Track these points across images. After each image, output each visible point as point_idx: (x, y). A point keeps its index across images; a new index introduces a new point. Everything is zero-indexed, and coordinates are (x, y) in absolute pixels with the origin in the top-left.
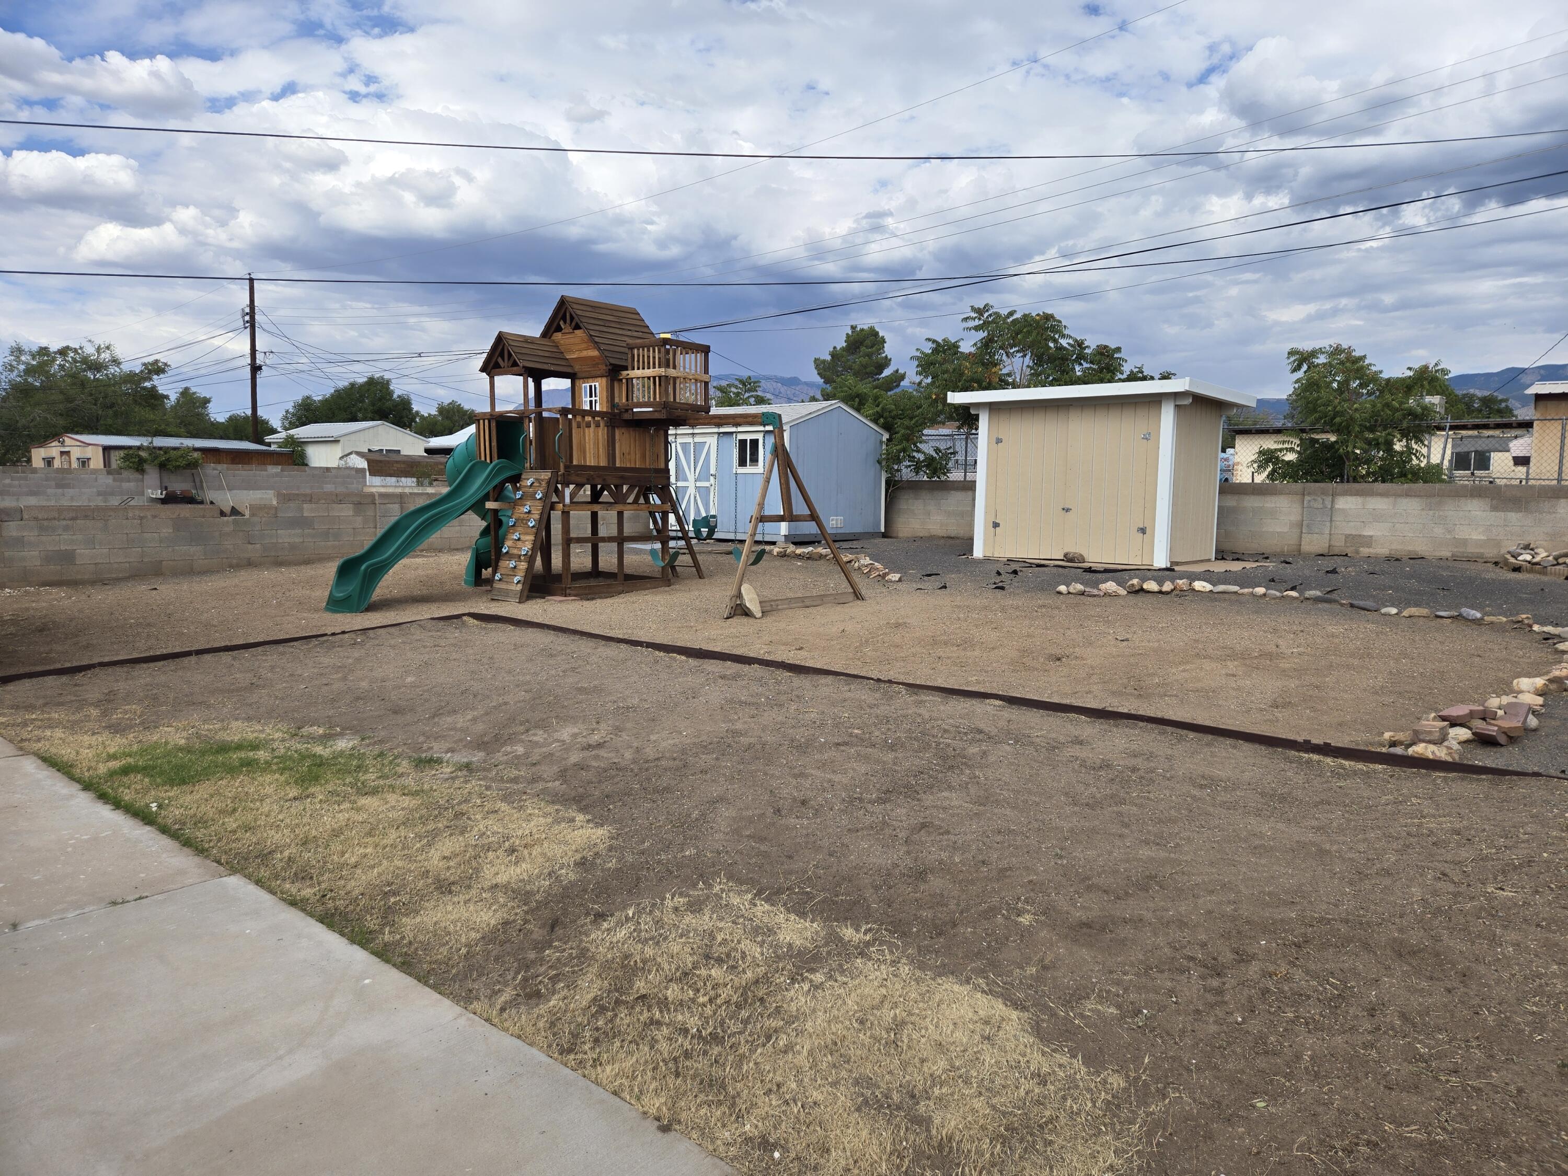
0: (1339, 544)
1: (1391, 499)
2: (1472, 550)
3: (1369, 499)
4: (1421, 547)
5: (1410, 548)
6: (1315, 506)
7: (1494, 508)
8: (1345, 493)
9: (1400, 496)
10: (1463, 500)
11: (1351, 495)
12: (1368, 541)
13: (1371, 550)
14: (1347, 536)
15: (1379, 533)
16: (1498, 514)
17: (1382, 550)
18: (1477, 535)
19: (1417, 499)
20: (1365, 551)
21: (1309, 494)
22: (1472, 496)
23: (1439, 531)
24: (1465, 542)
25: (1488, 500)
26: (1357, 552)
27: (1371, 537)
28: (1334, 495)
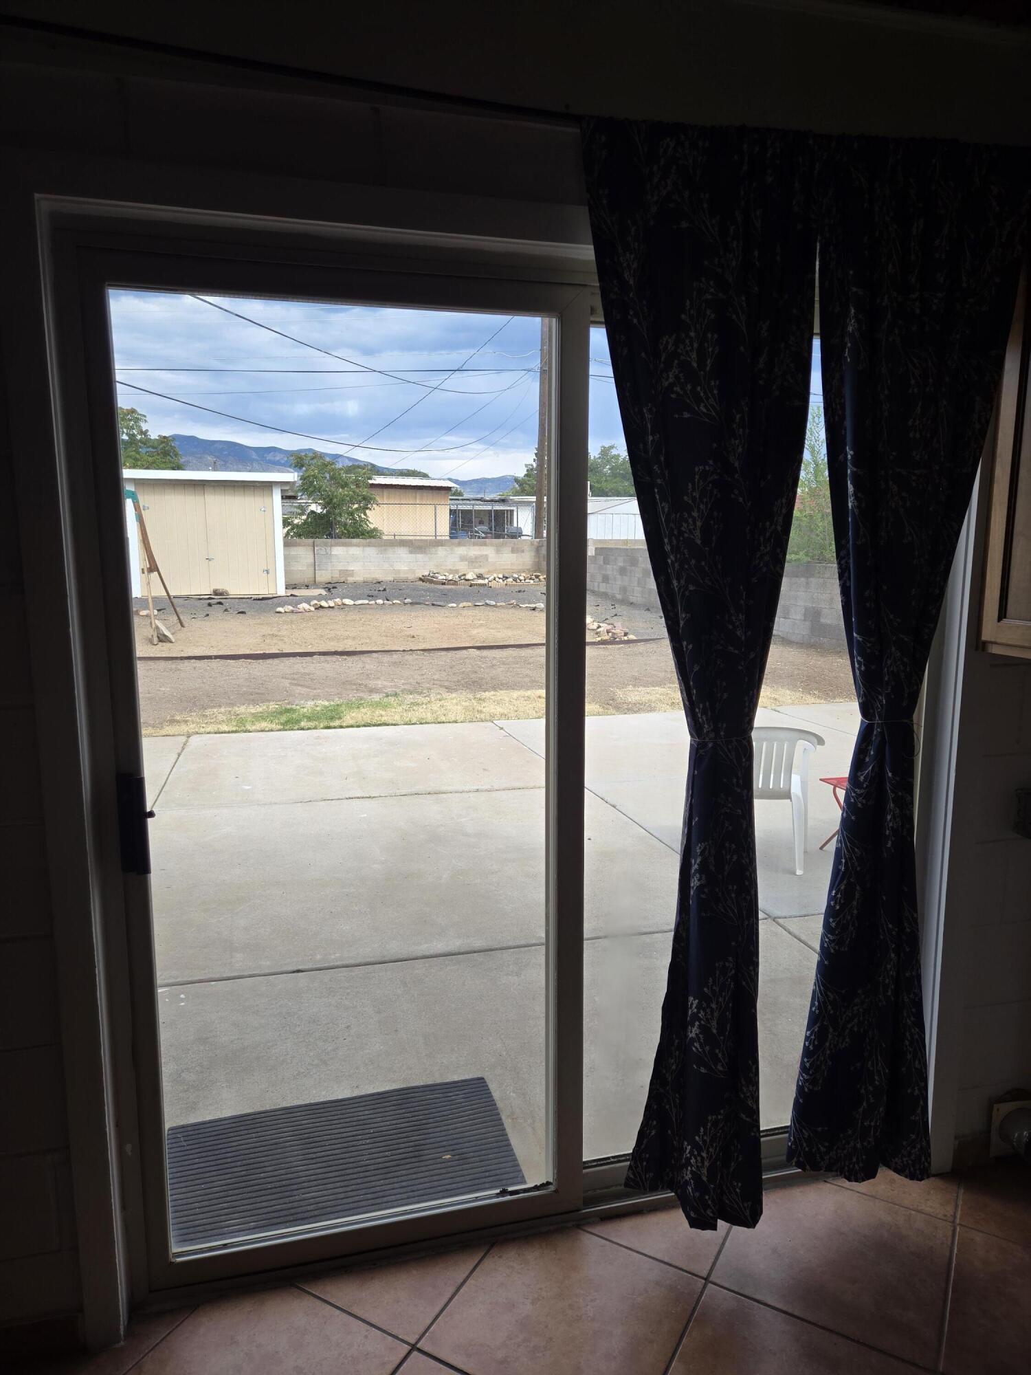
0: (336, 575)
1: (361, 548)
2: (403, 576)
3: (350, 548)
4: (380, 576)
5: (373, 576)
6: (322, 553)
7: (411, 552)
8: (337, 545)
9: (366, 546)
10: (396, 548)
11: (340, 546)
12: (351, 573)
13: (354, 579)
14: (340, 571)
15: (357, 568)
16: (413, 555)
17: (359, 578)
18: (404, 568)
19: (373, 548)
20: (351, 579)
21: (317, 546)
22: (400, 546)
23: (386, 566)
24: (399, 571)
25: (408, 548)
26: (347, 580)
27: (353, 570)
28: (331, 546)
